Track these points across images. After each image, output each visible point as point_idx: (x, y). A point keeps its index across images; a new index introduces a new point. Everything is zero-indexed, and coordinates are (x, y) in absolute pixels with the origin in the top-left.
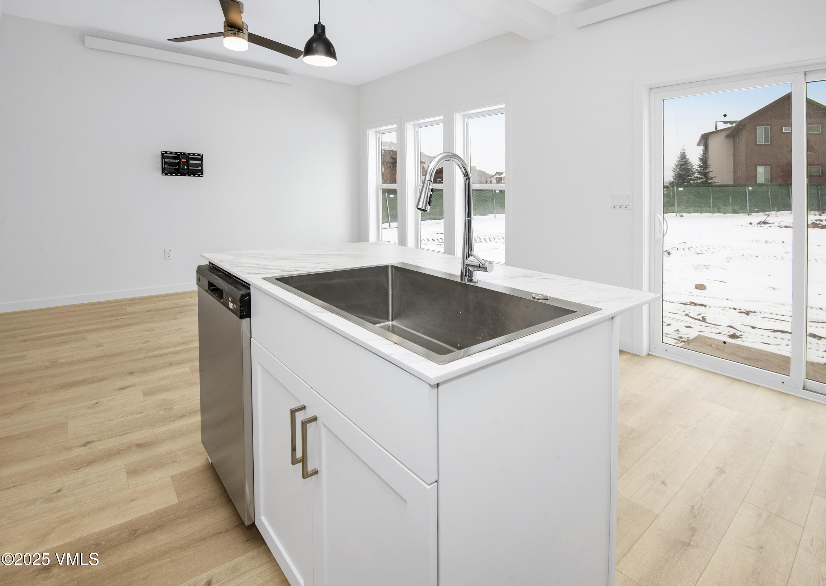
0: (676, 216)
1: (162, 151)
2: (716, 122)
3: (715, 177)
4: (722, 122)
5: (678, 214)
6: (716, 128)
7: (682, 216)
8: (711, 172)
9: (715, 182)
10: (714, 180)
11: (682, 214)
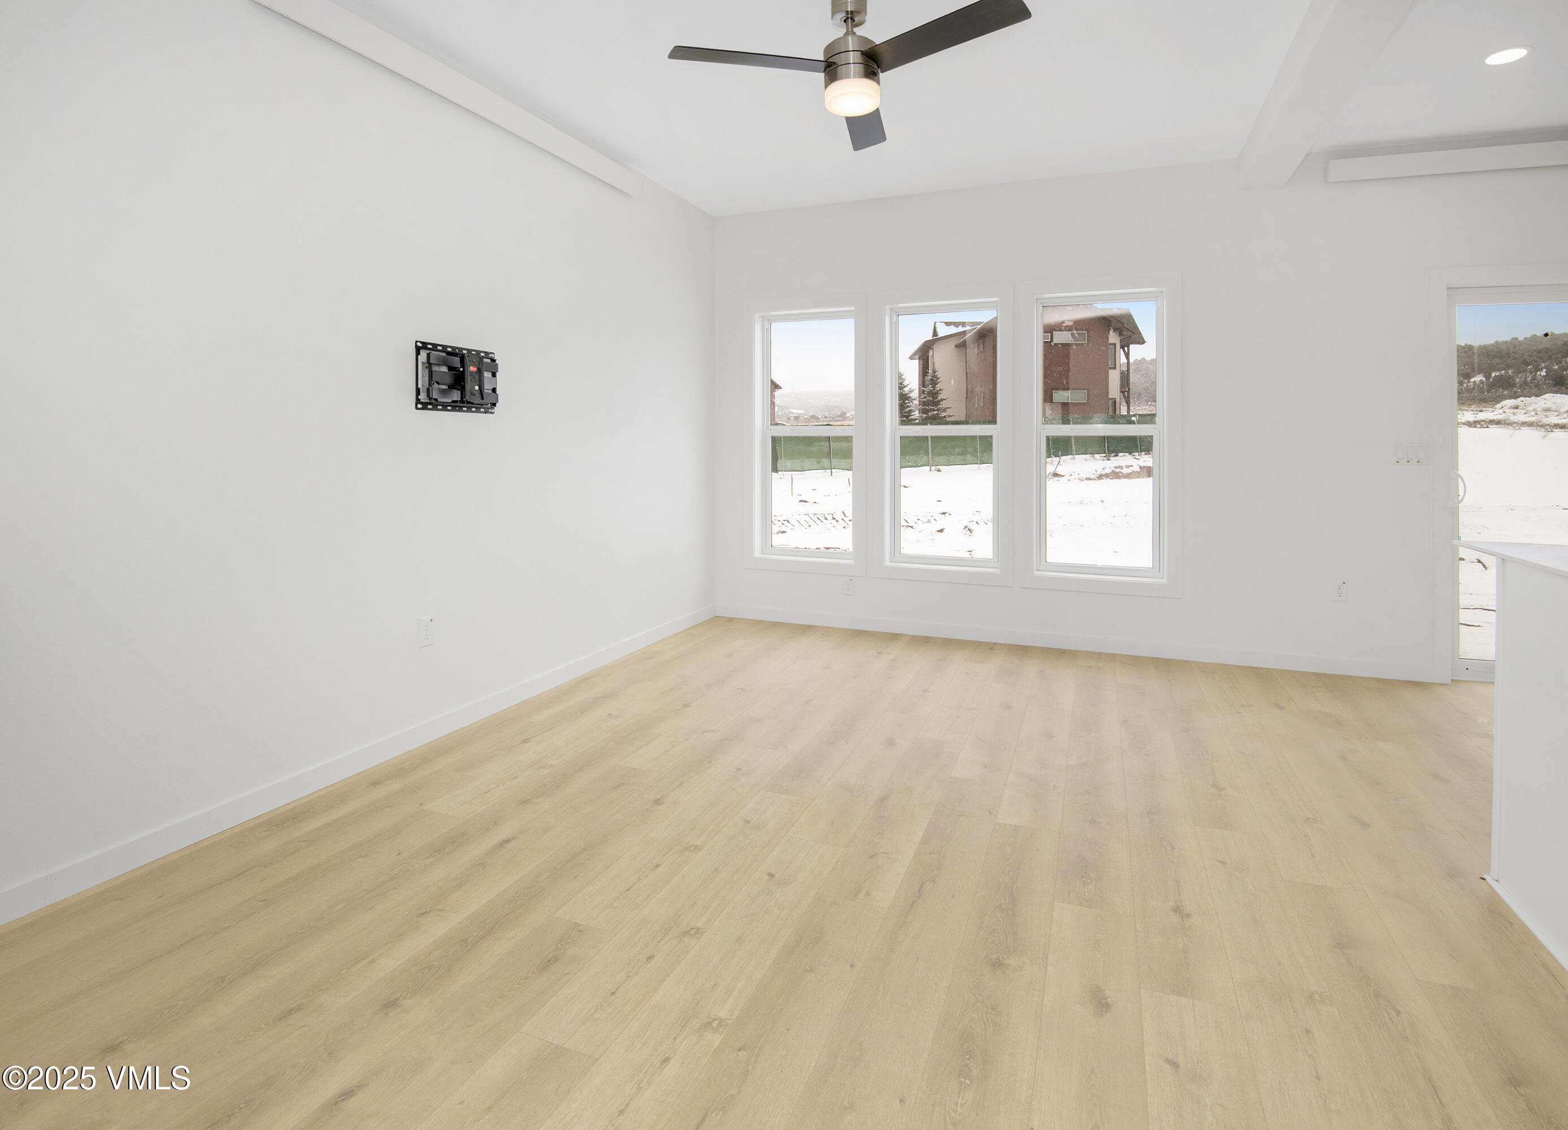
0: (931, 470)
1: (417, 342)
2: (935, 323)
3: (949, 408)
4: (944, 324)
5: (933, 468)
6: (935, 333)
7: (939, 470)
8: (944, 401)
9: (950, 416)
10: (949, 412)
11: (938, 467)
